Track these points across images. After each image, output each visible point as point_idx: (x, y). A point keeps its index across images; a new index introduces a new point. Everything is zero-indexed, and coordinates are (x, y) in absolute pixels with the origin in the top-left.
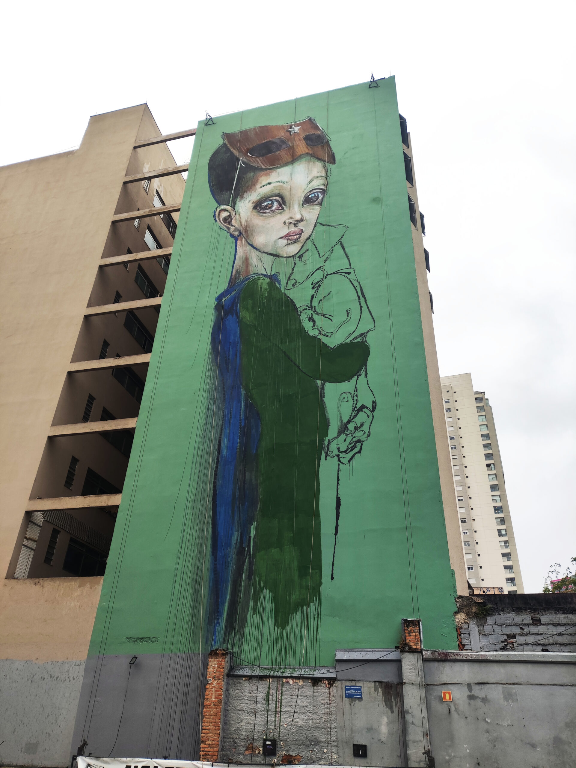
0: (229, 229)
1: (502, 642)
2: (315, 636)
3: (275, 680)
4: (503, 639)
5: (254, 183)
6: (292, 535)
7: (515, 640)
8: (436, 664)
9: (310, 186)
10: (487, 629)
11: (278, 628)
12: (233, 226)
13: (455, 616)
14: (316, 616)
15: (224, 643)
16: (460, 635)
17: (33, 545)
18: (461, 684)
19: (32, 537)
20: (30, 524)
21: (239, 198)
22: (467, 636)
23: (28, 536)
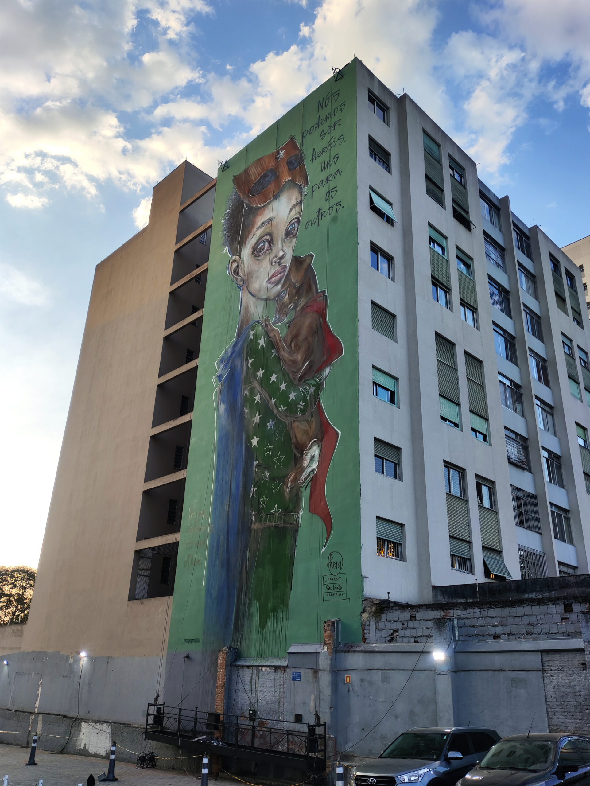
0: (237, 279)
1: (390, 635)
3: (255, 668)
5: (253, 224)
7: (398, 633)
8: (343, 654)
9: (289, 217)
10: (381, 625)
11: (261, 629)
12: (239, 276)
13: (361, 615)
16: (364, 631)
17: (148, 573)
18: (357, 670)
19: (145, 567)
20: (141, 559)
21: (243, 244)
22: (368, 631)
23: (141, 567)
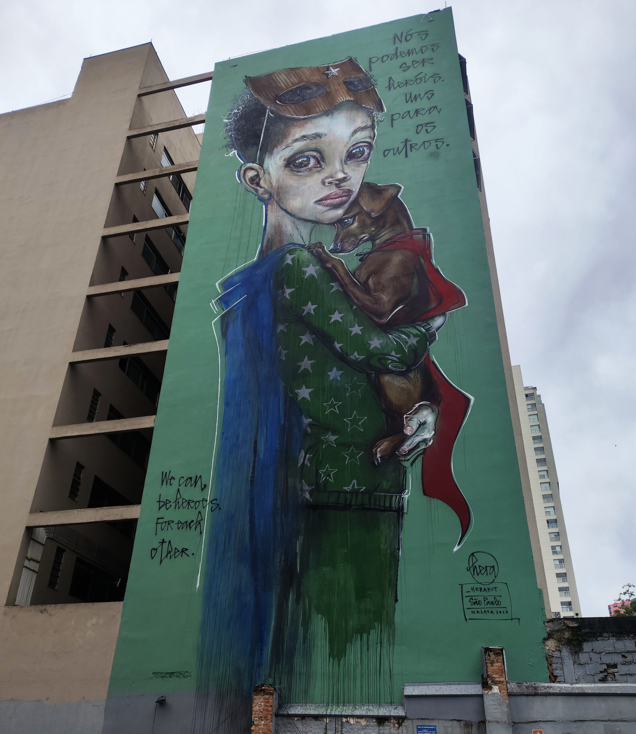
0: (257, 191)
1: (601, 672)
2: (378, 668)
3: (333, 720)
4: (603, 670)
5: (285, 135)
6: (346, 551)
7: (616, 669)
8: (524, 698)
9: (353, 139)
10: (583, 657)
11: (334, 659)
12: (261, 187)
13: (544, 643)
14: (379, 645)
15: (270, 677)
16: (551, 665)
17: (35, 566)
18: (555, 721)
19: (34, 557)
20: (32, 543)
21: (267, 153)
22: (559, 665)
23: (29, 556)
